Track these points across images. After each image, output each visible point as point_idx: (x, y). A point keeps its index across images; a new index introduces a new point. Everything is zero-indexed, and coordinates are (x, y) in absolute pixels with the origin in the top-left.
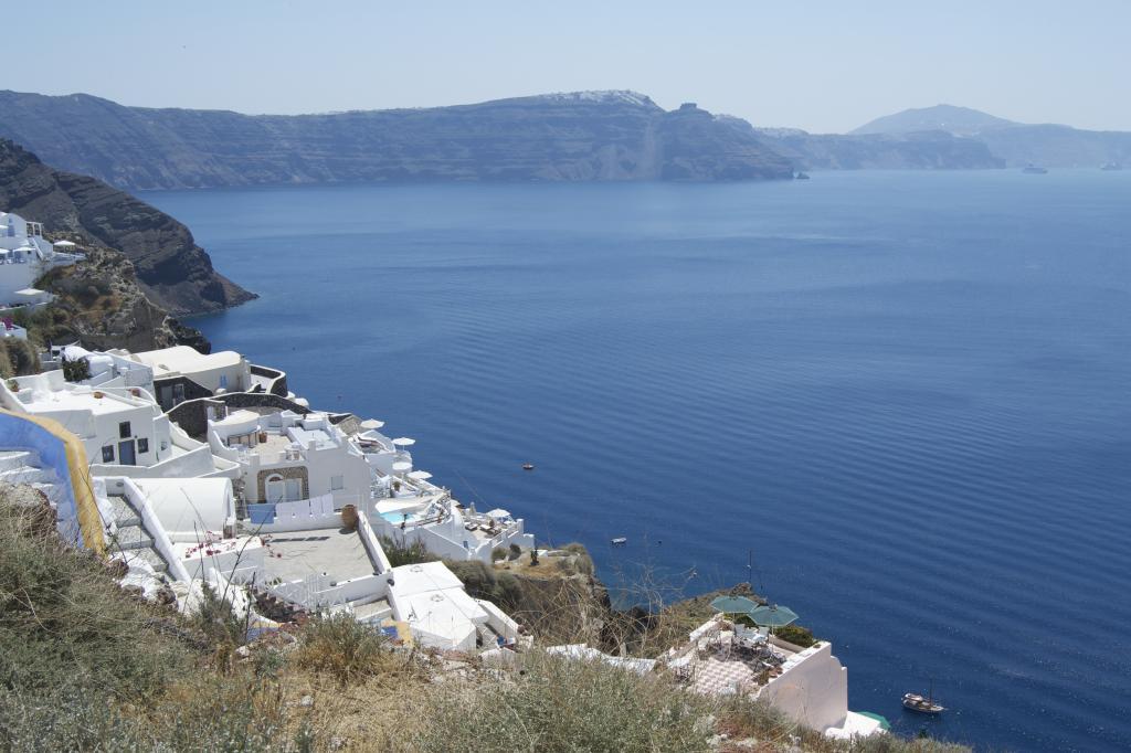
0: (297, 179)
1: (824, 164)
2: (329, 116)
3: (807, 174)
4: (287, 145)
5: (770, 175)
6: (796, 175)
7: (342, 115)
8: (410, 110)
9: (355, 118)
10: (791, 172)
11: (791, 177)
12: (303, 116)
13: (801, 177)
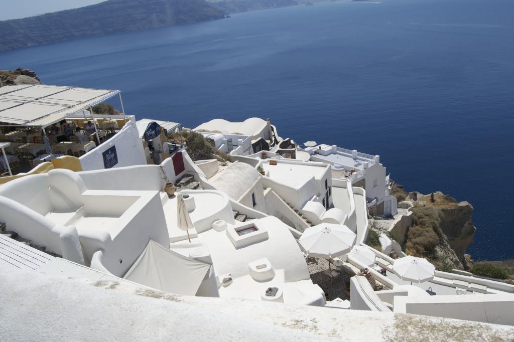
0: (29, 45)
1: (234, 11)
2: (38, 17)
3: (230, 15)
4: (22, 31)
5: (216, 18)
6: (225, 16)
7: (42, 16)
8: (70, 10)
9: (49, 16)
10: (224, 15)
11: (224, 17)
12: (26, 18)
13: (227, 17)
